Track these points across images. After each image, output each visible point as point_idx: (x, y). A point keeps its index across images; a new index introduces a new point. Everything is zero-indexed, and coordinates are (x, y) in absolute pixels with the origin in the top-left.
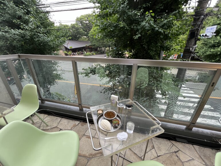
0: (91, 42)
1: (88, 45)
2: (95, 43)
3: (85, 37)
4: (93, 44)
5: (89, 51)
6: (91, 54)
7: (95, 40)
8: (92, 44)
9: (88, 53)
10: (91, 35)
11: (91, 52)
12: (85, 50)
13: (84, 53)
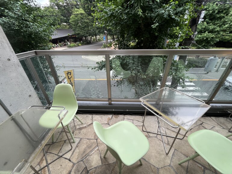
0: (74, 30)
1: (70, 35)
2: (79, 32)
3: (65, 24)
4: (77, 33)
5: (73, 42)
6: (76, 45)
7: (78, 28)
8: (75, 32)
9: (73, 44)
10: (72, 22)
11: (75, 43)
12: (68, 41)
13: (68, 44)
